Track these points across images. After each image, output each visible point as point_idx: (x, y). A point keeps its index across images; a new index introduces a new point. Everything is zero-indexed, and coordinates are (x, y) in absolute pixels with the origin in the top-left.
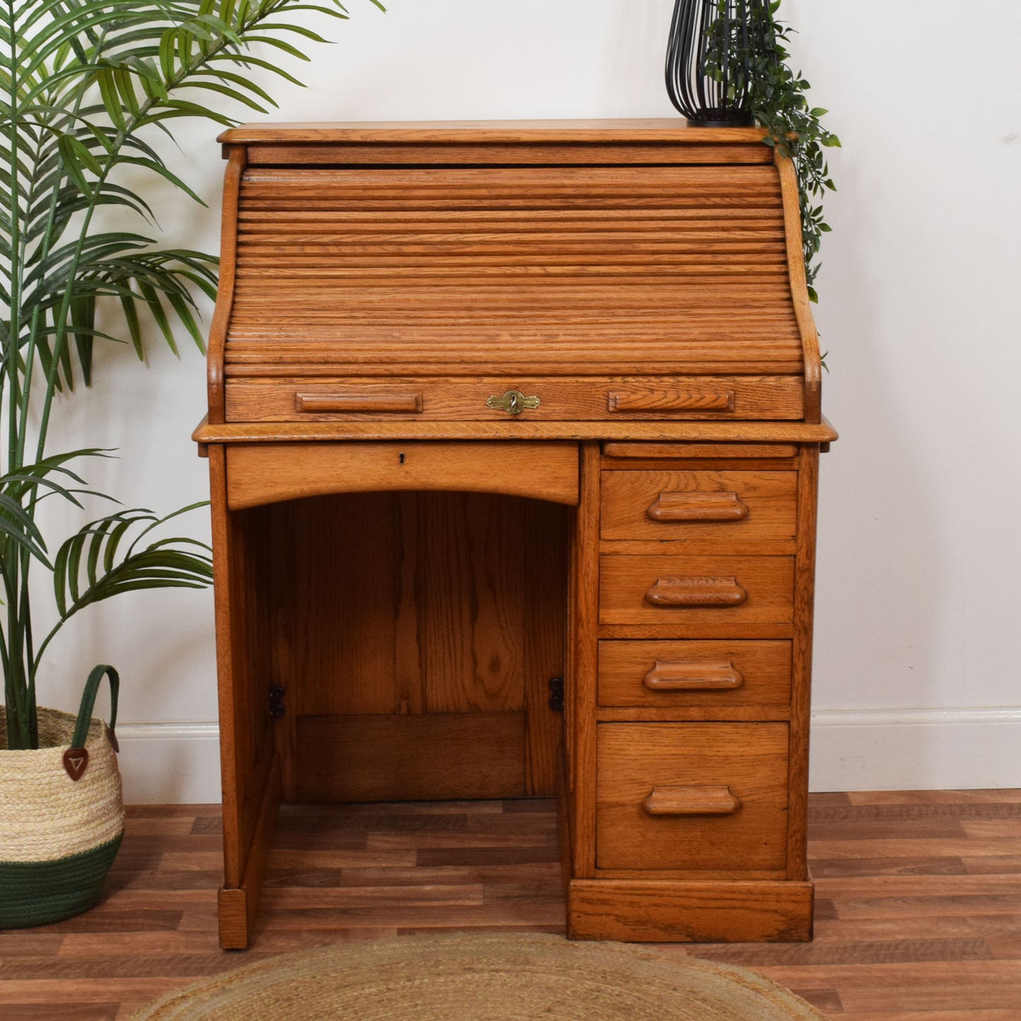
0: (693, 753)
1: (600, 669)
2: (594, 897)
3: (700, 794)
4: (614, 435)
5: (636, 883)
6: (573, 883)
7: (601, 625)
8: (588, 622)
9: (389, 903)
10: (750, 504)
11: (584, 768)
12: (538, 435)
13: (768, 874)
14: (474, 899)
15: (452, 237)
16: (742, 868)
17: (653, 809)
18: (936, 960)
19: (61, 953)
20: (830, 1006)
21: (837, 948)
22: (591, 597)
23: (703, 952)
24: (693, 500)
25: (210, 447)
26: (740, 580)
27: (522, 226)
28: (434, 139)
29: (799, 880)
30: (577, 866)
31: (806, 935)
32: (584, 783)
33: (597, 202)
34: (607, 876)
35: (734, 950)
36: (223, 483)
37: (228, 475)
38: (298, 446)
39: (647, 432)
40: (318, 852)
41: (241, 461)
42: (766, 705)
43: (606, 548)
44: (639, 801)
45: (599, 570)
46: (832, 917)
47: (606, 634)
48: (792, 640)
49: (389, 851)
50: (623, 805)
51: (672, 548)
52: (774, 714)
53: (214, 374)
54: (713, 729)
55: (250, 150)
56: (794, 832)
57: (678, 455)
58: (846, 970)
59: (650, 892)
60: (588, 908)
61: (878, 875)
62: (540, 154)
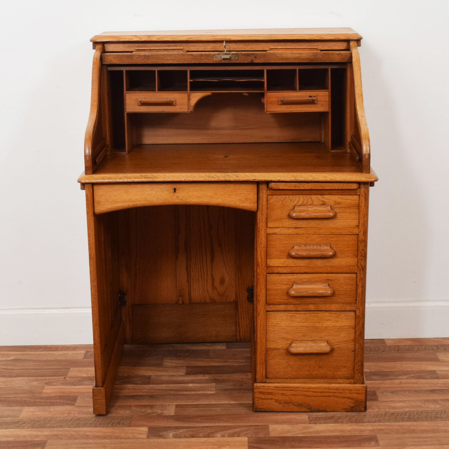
0: (311, 325)
1: (267, 287)
2: (265, 391)
3: (314, 344)
4: (273, 179)
5: (285, 385)
6: (255, 385)
7: (268, 267)
8: (262, 265)
9: (172, 392)
10: (337, 210)
11: (260, 333)
12: (238, 179)
13: (346, 380)
14: (211, 391)
16: (333, 378)
17: (292, 351)
18: (423, 421)
19: (21, 416)
20: (373, 443)
21: (378, 415)
22: (263, 254)
23: (315, 417)
24: (310, 209)
25: (86, 185)
26: (333, 246)
28: (191, 39)
29: (359, 383)
30: (257, 377)
31: (363, 409)
32: (260, 339)
34: (271, 381)
35: (330, 416)
36: (92, 202)
37: (94, 198)
38: (126, 184)
39: (289, 178)
40: (141, 368)
41: (100, 192)
42: (344, 303)
43: (270, 231)
44: (286, 347)
45: (267, 242)
46: (376, 400)
47: (270, 271)
48: (356, 273)
49: (173, 367)
50: (279, 349)
51: (301, 231)
52: (348, 308)
53: (87, 151)
54: (321, 314)
55: (106, 45)
56: (358, 362)
57: (303, 188)
58: (382, 425)
59: (291, 389)
60: (262, 396)
61: (397, 379)
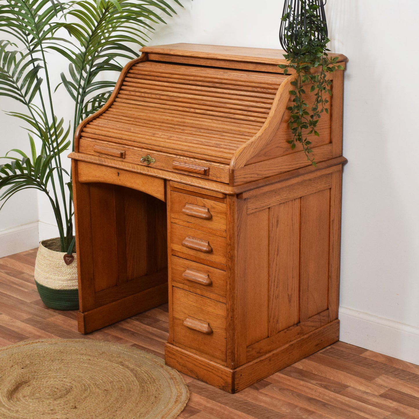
0: (199, 306)
1: (172, 266)
3: (199, 323)
7: (172, 250)
13: (221, 362)
15: (176, 94)
16: (213, 357)
19: (48, 319)
26: (210, 244)
27: (197, 92)
33: (222, 86)
34: (176, 345)
37: (78, 170)
41: (81, 166)
42: (219, 295)
43: (173, 220)
45: (171, 228)
46: (258, 389)
47: (174, 253)
48: (226, 272)
50: (180, 320)
51: (191, 225)
52: (221, 299)
54: (205, 300)
55: (149, 55)
56: (228, 349)
60: (169, 355)
62: (228, 64)
